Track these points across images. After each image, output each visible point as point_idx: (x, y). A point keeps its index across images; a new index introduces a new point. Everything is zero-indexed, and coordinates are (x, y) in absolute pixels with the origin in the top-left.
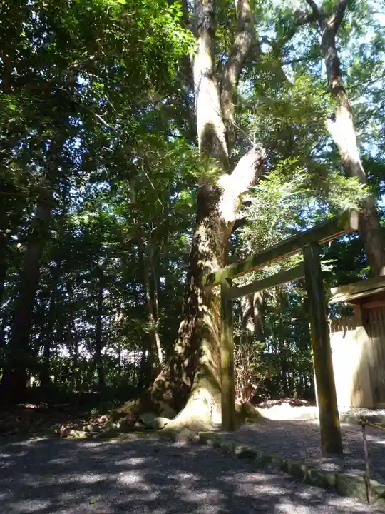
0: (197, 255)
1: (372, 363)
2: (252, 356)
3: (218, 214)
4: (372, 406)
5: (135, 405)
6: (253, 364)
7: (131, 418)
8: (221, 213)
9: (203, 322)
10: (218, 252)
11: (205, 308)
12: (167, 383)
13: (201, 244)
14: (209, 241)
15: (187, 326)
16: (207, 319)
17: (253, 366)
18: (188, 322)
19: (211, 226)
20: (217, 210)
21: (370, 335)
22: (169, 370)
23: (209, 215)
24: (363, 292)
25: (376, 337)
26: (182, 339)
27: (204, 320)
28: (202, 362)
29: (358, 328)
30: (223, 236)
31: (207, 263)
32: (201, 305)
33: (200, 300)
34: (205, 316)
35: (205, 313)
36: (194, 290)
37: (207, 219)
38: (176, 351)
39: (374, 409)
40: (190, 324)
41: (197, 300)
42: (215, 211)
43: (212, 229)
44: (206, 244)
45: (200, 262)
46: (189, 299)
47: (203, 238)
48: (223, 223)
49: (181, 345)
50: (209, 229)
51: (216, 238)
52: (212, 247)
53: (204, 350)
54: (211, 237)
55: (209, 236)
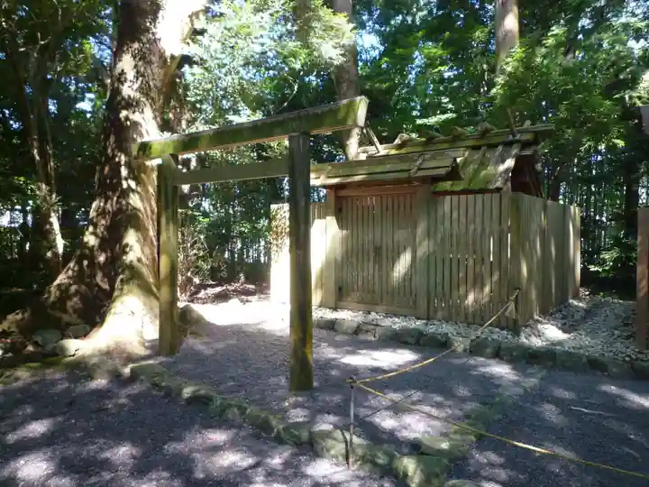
0: (119, 103)
1: (339, 258)
2: (195, 242)
3: (155, 40)
4: (333, 306)
5: (22, 319)
6: (195, 251)
7: (18, 338)
8: (160, 40)
9: (128, 204)
10: (153, 99)
11: (133, 184)
12: (73, 288)
13: (126, 85)
14: (139, 82)
15: (104, 209)
16: (135, 200)
17: (195, 254)
18: (106, 203)
19: (143, 58)
20: (153, 34)
21: (341, 227)
22: (76, 269)
23: (140, 41)
24: (340, 176)
25: (347, 229)
26: (95, 226)
27: (131, 201)
28: (128, 261)
29: (328, 218)
30: (161, 77)
31: (136, 117)
32: (126, 179)
33: (124, 172)
34: (131, 195)
35: (133, 191)
36: (114, 156)
37: (136, 45)
38: (87, 243)
39: (335, 309)
40: (108, 206)
41: (120, 172)
42: (151, 36)
43: (145, 63)
44: (136, 86)
45: (124, 113)
46: (107, 169)
47: (130, 75)
48: (162, 56)
49: (94, 234)
50: (140, 63)
51: (151, 77)
52: (145, 90)
53: (130, 244)
54: (143, 76)
55: (139, 74)
